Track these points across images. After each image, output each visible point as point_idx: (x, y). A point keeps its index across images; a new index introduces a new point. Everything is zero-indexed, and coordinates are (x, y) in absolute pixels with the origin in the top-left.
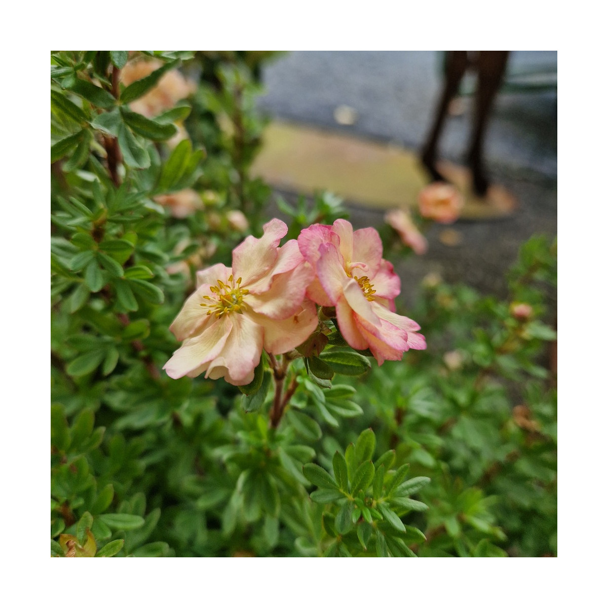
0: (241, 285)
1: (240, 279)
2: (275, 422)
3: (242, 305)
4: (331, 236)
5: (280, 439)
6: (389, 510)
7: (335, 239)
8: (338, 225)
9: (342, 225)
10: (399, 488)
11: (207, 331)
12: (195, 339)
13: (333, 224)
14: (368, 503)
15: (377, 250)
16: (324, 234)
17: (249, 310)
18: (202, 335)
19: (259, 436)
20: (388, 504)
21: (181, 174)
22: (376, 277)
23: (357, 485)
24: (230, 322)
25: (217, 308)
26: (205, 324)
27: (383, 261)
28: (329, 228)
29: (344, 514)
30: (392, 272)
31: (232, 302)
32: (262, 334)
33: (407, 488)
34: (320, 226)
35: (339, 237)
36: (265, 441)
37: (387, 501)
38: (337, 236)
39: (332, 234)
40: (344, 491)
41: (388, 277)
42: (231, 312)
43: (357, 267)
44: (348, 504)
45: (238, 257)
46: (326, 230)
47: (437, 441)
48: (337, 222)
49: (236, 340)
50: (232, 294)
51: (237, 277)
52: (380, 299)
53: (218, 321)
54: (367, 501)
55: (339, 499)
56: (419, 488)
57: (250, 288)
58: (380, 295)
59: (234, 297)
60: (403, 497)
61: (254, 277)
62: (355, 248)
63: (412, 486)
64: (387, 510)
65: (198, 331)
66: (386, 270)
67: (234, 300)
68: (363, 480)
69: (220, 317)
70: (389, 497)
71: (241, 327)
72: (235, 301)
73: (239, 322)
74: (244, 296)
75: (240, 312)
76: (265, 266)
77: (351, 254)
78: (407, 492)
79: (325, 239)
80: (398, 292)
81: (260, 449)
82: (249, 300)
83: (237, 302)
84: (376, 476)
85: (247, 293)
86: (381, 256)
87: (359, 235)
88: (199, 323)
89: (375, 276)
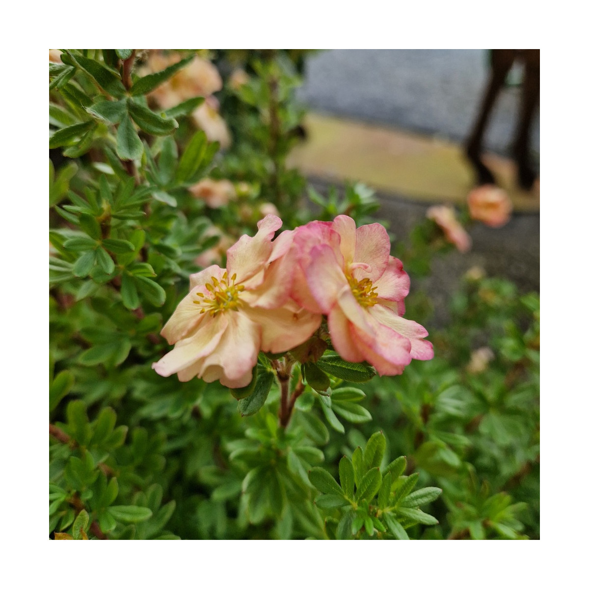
0: (236, 281)
1: (235, 275)
2: (284, 421)
3: (238, 302)
4: (331, 235)
5: (290, 438)
6: (395, 521)
7: (335, 238)
8: (338, 221)
9: (344, 221)
10: (407, 498)
11: (201, 331)
12: (187, 340)
13: (333, 221)
14: (372, 513)
15: (385, 247)
16: (323, 231)
17: (245, 307)
18: (195, 335)
19: (269, 435)
20: (395, 514)
21: (196, 167)
22: (383, 276)
23: (363, 493)
24: (225, 319)
25: (211, 306)
26: (198, 324)
27: (391, 258)
28: (330, 225)
29: (346, 523)
30: (401, 270)
31: (228, 300)
32: (260, 332)
33: (417, 498)
34: (319, 223)
35: (339, 236)
36: (274, 440)
37: (394, 511)
38: (337, 235)
39: (332, 232)
40: (349, 498)
41: (397, 276)
42: (226, 310)
43: (359, 268)
44: (351, 511)
45: (232, 256)
46: (326, 228)
47: (464, 441)
48: (338, 219)
49: (231, 338)
50: (227, 292)
51: (231, 275)
52: (385, 302)
53: (213, 320)
54: (371, 510)
55: (343, 506)
56: (430, 499)
57: (246, 284)
58: (386, 297)
59: (229, 294)
60: (412, 507)
61: (249, 274)
62: (358, 245)
63: (422, 497)
64: (393, 521)
65: (191, 332)
66: (394, 268)
67: (229, 297)
68: (369, 487)
69: (215, 315)
70: (396, 507)
71: (237, 325)
72: (230, 299)
73: (235, 321)
74: (239, 293)
75: (235, 309)
76: (260, 261)
77: (352, 253)
78: (415, 502)
79: (324, 238)
80: (406, 293)
81: (269, 447)
82: (245, 296)
83: (232, 299)
84: (383, 485)
85: (243, 290)
86: (388, 253)
87: (363, 231)
88: (192, 324)
89: (381, 275)
